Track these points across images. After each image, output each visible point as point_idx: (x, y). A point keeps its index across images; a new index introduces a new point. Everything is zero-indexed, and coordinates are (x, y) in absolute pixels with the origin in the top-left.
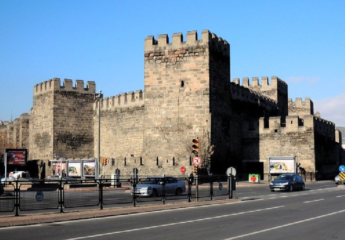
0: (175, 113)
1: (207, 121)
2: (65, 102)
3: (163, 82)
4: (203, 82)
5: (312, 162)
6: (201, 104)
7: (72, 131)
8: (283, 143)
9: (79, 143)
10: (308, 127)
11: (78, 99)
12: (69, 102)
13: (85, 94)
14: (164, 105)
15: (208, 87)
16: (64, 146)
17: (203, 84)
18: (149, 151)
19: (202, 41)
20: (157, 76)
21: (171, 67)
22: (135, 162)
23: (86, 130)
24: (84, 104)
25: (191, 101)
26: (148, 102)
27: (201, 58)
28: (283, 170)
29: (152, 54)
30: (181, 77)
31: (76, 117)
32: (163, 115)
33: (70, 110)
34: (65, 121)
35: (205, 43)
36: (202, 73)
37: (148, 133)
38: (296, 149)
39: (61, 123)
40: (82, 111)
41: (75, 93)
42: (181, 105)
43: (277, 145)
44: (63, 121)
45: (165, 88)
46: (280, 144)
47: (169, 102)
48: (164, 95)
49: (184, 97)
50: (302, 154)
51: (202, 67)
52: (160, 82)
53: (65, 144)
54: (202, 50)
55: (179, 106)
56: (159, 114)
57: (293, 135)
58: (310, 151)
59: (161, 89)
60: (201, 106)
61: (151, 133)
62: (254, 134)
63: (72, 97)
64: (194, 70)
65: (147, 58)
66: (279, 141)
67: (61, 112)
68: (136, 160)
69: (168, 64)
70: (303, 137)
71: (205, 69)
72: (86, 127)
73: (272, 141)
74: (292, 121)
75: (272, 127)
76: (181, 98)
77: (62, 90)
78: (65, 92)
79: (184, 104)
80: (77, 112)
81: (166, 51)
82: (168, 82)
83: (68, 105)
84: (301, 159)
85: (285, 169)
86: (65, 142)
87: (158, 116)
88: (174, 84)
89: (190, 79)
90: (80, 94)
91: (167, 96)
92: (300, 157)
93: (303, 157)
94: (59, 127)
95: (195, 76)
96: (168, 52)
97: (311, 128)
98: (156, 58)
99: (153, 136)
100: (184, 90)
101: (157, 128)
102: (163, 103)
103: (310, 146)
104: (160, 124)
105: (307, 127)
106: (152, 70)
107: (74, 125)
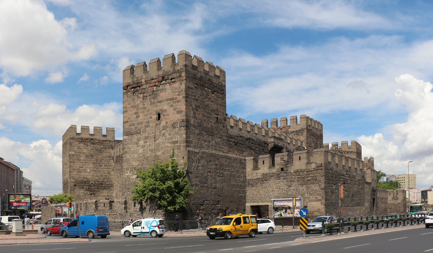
0: (151, 150)
1: (183, 157)
2: (82, 149)
3: (140, 116)
4: (179, 112)
5: (322, 204)
6: (178, 138)
7: (89, 177)
8: (289, 183)
9: (98, 188)
10: (318, 163)
11: (96, 146)
12: (85, 149)
13: (103, 141)
14: (141, 143)
15: (185, 118)
16: (82, 191)
17: (179, 115)
18: (128, 194)
19: (178, 65)
20: (134, 111)
21: (148, 99)
22: (104, 207)
23: (105, 175)
24: (102, 150)
25: (168, 137)
26: (126, 140)
27: (177, 85)
28: (289, 213)
29: (130, 87)
30: (158, 108)
31: (93, 163)
32: (141, 154)
33: (87, 156)
34: (82, 167)
35: (181, 66)
36: (178, 101)
37: (126, 174)
38: (303, 190)
39: (77, 169)
40: (100, 157)
41: (92, 139)
42: (157, 142)
43: (283, 186)
44: (80, 167)
45: (142, 123)
46: (286, 185)
47: (146, 138)
48: (142, 131)
49: (160, 132)
50: (311, 195)
51: (178, 95)
52: (138, 117)
53: (83, 189)
54: (178, 74)
55: (156, 143)
56: (137, 153)
57: (301, 174)
58: (320, 192)
59: (138, 124)
60: (178, 141)
61: (129, 174)
62: (259, 174)
63: (89, 143)
64: (170, 99)
65: (125, 91)
66: (285, 181)
67: (77, 158)
68: (105, 204)
69: (145, 94)
70: (312, 175)
71: (181, 97)
72: (105, 173)
73: (277, 181)
74: (300, 157)
75: (278, 165)
76: (158, 133)
77: (78, 136)
78: (82, 139)
79: (160, 140)
80: (95, 159)
81: (143, 80)
82: (145, 116)
83: (85, 151)
84: (309, 201)
85: (290, 213)
86: (83, 188)
87: (136, 156)
88: (151, 117)
89: (166, 111)
90: (98, 141)
91: (144, 131)
92: (308, 198)
93: (312, 198)
94: (75, 173)
95: (172, 106)
96: (145, 81)
97: (321, 164)
98: (134, 90)
99: (132, 177)
100: (160, 124)
101: (135, 169)
102: (140, 140)
103: (320, 186)
104: (137, 163)
105: (316, 163)
106: (130, 104)
107: (91, 171)
